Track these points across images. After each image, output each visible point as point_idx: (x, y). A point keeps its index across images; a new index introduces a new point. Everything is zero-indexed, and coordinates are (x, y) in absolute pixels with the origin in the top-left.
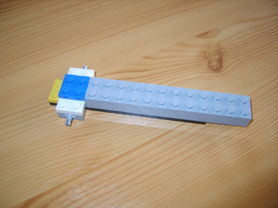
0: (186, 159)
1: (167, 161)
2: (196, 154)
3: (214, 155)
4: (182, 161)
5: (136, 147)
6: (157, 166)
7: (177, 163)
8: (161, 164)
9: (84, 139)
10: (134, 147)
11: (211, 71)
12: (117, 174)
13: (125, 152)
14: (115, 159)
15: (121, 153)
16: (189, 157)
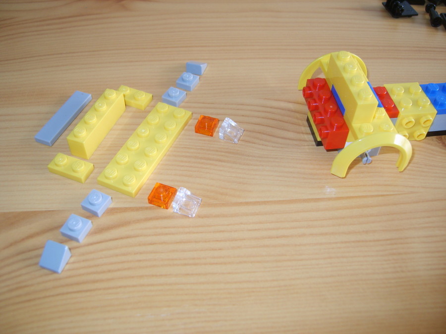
0: (354, 242)
1: (322, 234)
2: (370, 241)
3: (400, 254)
4: (346, 242)
5: (284, 199)
6: (303, 235)
7: (336, 243)
8: (312, 234)
9: (216, 165)
10: (281, 199)
11: (441, 144)
12: (242, 224)
13: (266, 200)
14: (247, 204)
15: (258, 200)
16: (359, 241)
